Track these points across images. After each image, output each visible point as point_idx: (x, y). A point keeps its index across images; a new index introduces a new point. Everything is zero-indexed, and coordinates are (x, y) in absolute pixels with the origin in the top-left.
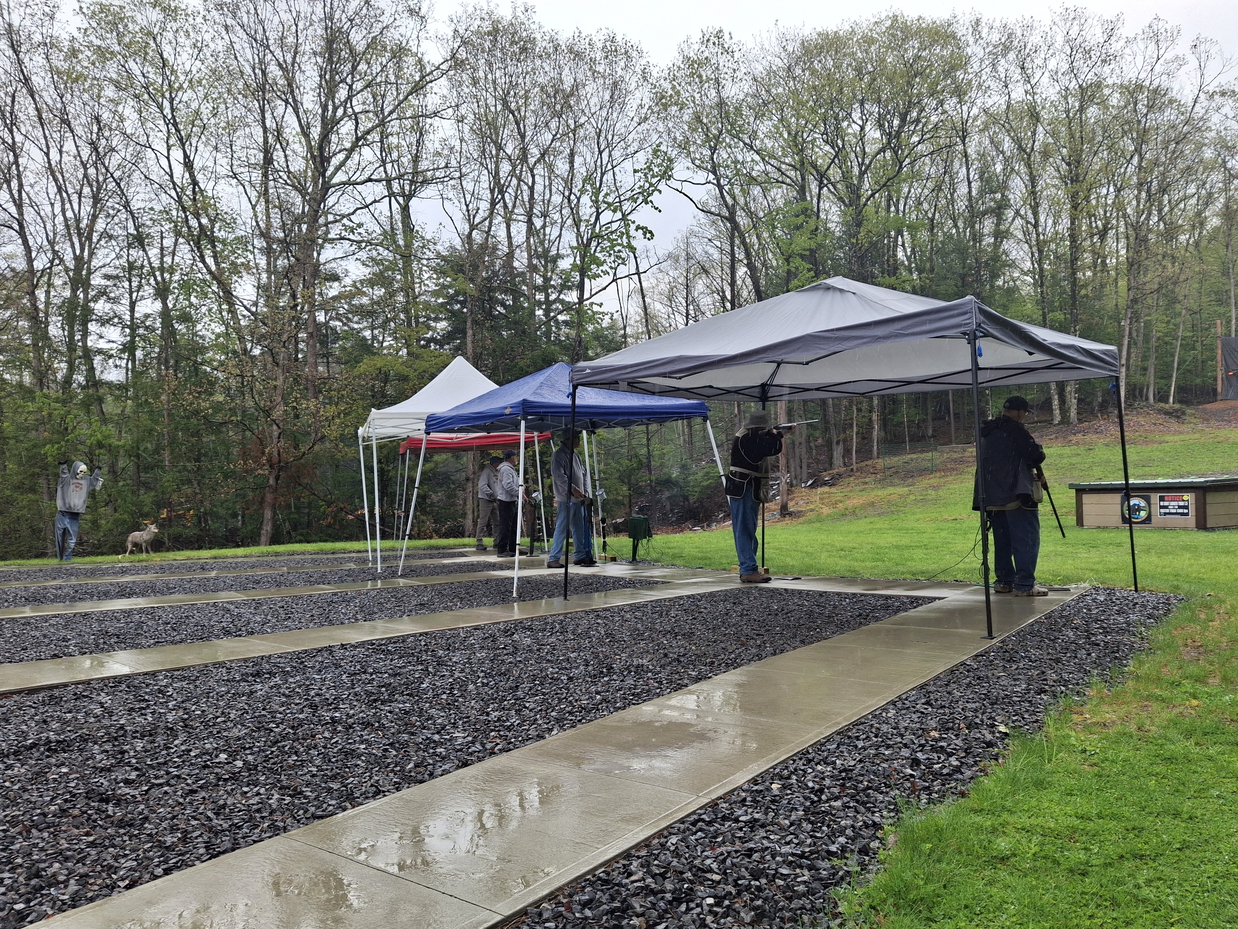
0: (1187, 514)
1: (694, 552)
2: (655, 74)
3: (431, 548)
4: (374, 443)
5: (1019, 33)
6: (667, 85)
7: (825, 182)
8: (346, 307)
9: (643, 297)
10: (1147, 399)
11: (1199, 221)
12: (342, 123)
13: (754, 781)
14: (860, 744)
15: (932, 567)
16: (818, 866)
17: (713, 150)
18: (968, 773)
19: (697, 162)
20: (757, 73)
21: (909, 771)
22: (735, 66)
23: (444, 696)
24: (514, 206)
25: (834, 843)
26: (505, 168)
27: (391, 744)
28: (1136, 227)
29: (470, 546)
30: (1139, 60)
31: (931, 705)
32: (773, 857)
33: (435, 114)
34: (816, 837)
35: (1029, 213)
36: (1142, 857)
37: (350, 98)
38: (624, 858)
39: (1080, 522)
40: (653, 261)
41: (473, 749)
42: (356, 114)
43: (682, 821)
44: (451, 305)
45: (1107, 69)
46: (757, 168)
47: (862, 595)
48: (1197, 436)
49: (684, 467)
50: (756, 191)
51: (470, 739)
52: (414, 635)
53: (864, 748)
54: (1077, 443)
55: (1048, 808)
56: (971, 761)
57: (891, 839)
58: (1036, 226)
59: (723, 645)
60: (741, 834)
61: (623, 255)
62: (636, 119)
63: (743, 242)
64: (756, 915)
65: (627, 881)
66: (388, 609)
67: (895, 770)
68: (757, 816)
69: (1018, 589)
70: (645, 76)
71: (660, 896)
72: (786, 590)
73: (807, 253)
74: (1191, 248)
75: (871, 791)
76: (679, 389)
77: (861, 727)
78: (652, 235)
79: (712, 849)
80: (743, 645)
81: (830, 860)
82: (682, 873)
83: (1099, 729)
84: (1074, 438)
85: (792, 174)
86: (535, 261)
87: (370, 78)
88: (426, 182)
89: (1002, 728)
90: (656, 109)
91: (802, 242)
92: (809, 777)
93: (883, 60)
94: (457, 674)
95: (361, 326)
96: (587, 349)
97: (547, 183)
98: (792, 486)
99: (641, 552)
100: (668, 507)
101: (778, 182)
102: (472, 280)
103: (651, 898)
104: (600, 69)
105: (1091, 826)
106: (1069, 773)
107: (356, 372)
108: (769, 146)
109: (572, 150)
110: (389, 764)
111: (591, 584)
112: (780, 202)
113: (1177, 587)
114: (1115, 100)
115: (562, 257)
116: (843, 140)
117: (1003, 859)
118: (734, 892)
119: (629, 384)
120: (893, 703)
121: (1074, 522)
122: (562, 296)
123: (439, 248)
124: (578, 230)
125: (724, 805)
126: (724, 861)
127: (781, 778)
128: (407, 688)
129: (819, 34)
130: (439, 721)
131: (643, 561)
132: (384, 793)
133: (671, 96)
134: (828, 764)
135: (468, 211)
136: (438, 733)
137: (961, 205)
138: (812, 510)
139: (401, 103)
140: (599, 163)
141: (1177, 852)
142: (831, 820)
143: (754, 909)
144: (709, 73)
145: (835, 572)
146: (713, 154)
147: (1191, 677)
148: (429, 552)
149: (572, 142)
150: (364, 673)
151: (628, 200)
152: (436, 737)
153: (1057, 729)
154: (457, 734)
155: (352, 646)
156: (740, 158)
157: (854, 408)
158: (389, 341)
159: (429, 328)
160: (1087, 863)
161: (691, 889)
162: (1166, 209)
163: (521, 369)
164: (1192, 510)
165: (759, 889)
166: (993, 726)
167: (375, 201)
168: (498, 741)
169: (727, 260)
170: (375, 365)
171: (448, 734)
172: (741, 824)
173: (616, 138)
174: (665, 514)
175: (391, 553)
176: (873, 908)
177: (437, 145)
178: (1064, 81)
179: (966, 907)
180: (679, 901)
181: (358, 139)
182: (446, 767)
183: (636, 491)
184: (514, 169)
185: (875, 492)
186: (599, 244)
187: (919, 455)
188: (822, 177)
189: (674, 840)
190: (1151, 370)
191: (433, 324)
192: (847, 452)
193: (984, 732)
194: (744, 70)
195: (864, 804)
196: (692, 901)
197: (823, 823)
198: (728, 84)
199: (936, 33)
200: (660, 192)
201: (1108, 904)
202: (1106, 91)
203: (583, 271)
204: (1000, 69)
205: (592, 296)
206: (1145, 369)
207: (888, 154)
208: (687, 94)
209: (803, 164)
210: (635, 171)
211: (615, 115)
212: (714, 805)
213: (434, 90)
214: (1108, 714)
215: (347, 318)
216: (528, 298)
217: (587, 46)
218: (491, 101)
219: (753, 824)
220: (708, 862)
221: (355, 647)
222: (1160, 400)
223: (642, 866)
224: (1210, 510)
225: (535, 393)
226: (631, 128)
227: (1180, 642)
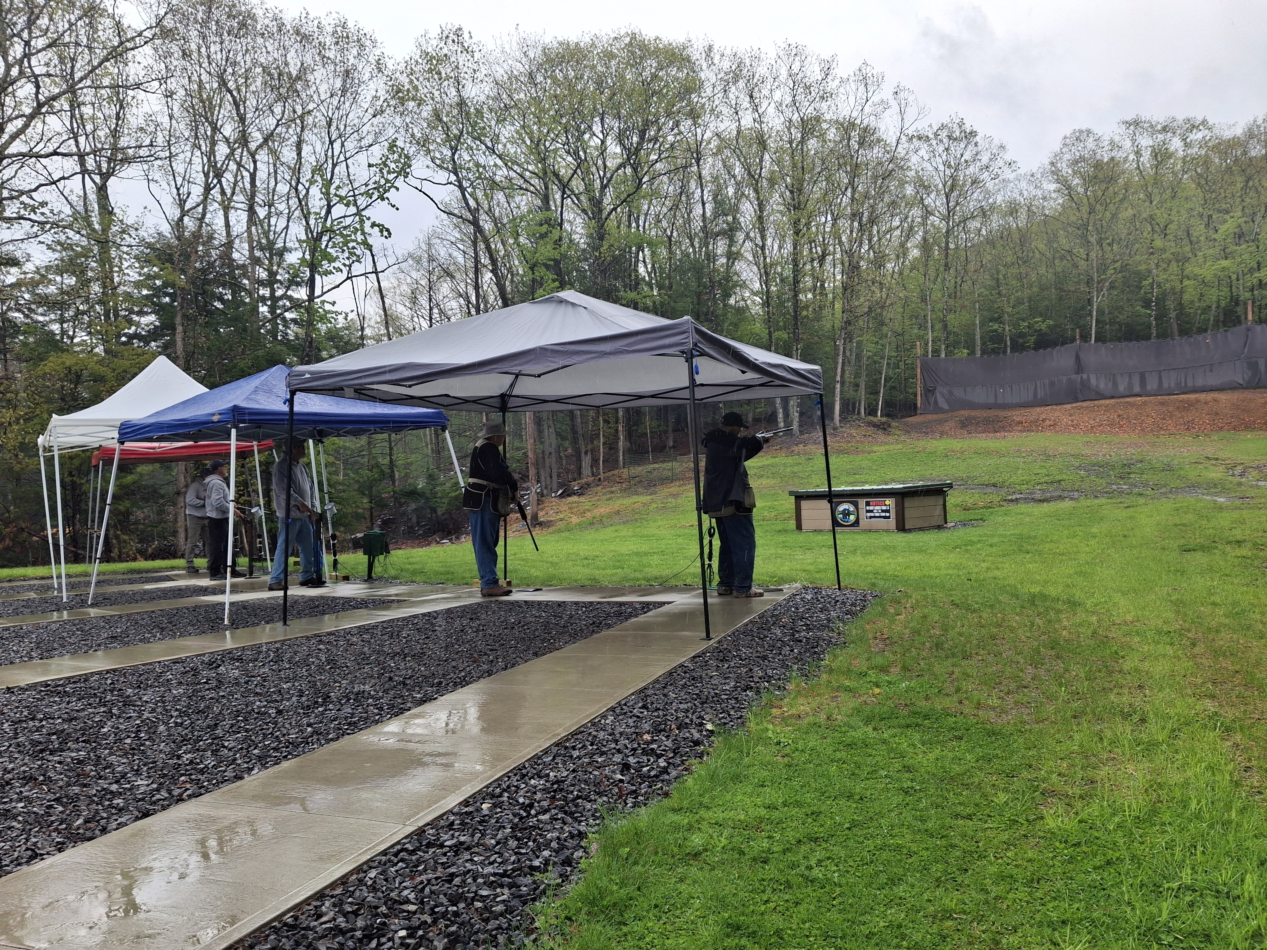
0: (889, 517)
1: (437, 567)
2: (390, 65)
3: (132, 571)
4: (56, 454)
5: (748, 64)
6: (404, 80)
7: (568, 192)
8: (27, 296)
9: (382, 298)
10: (859, 413)
11: (903, 250)
12: (19, 84)
13: (466, 803)
14: (576, 754)
15: (666, 572)
16: (519, 883)
17: (454, 150)
18: (674, 773)
19: (438, 162)
20: (499, 77)
21: (620, 777)
22: (475, 67)
23: (128, 741)
24: (233, 194)
25: (538, 857)
26: (222, 150)
27: (57, 800)
28: (849, 253)
29: (178, 568)
30: (852, 99)
31: (647, 708)
32: (475, 880)
33: (138, 86)
34: (521, 854)
35: (758, 236)
36: (816, 840)
37: (27, 56)
38: (317, 900)
39: (799, 527)
40: (392, 260)
41: (158, 796)
42: (36, 77)
43: (384, 853)
44: (158, 297)
45: (824, 105)
46: (500, 173)
47: (598, 603)
48: (900, 446)
49: (431, 477)
50: (500, 196)
51: (155, 786)
52: (99, 673)
53: (579, 758)
54: (799, 454)
55: (741, 801)
56: (678, 761)
57: (594, 847)
58: (763, 248)
59: (454, 663)
60: (444, 860)
61: (358, 252)
62: (371, 111)
63: (488, 247)
64: (449, 941)
65: (316, 923)
66: (71, 644)
67: (606, 776)
68: (462, 839)
69: (737, 591)
70: (379, 67)
71: (349, 935)
72: (526, 602)
73: (552, 263)
74: (896, 276)
75: (580, 801)
76: (412, 397)
77: (580, 736)
78: (390, 234)
79: (412, 878)
80: (474, 662)
81: (532, 875)
82: (376, 908)
83: (794, 721)
84: (795, 448)
85: (535, 181)
86: (258, 253)
87: (55, 36)
88: (127, 160)
89: (709, 727)
90: (393, 102)
91: (546, 251)
92: (521, 793)
93: (623, 77)
94: (146, 715)
95: (47, 319)
96: (320, 350)
97: (272, 170)
98: (542, 496)
99: (378, 569)
100: (414, 519)
101: (521, 188)
102: (183, 272)
103: (340, 939)
104: (331, 54)
105: (776, 814)
106: (764, 765)
107: (40, 370)
108: (512, 151)
109: (299, 137)
110: (52, 822)
111: (318, 606)
112: (524, 209)
113: (874, 585)
114: (832, 134)
115: (290, 250)
116: (585, 153)
117: (696, 855)
118: (429, 921)
119: (356, 391)
120: (613, 709)
121: (794, 527)
122: (289, 293)
123: (142, 233)
124: (307, 223)
125: (431, 832)
126: (423, 889)
127: (493, 796)
128: (83, 735)
129: (561, 44)
130: (120, 769)
131: (380, 578)
132: (41, 857)
133: (408, 90)
134: (541, 777)
135: (179, 195)
136: (117, 782)
137: (697, 224)
138: (561, 520)
139: (94, 68)
140: (330, 154)
141: (847, 832)
142: (538, 834)
143: (448, 935)
144: (449, 70)
145: (576, 581)
146: (453, 154)
147: (877, 667)
148: (130, 576)
149: (299, 129)
150: (33, 719)
151: (362, 194)
152: (114, 787)
153: (758, 724)
154: (140, 782)
155: (21, 689)
156: (482, 161)
157: (601, 419)
158: (81, 336)
159: (130, 322)
160: (769, 849)
161: (384, 924)
162: (875, 239)
163: (243, 371)
164: (893, 514)
165: (456, 914)
166: (701, 724)
167: (63, 178)
168: (188, 786)
169: (470, 264)
170: (63, 363)
171: (129, 782)
172: (445, 850)
173: (348, 128)
174: (411, 527)
175: (82, 579)
176: (569, 918)
177: (141, 121)
178: (788, 113)
179: (656, 906)
180: (370, 938)
181: (40, 105)
182: (122, 820)
183: (379, 503)
184: (232, 153)
185: (619, 502)
186: (331, 238)
187: (661, 465)
188: (564, 186)
189: (373, 874)
190: (863, 386)
191: (135, 318)
192: (595, 461)
193: (693, 731)
194: (485, 72)
195: (571, 814)
196: (384, 936)
197: (529, 839)
198: (469, 84)
199: (673, 54)
200: (397, 189)
201: (782, 887)
202: (825, 126)
203: (314, 267)
204: (731, 96)
205: (323, 294)
206: (857, 385)
207: (629, 170)
208: (426, 90)
209: (545, 173)
210: (370, 166)
211: (348, 104)
212: (421, 832)
213: (138, 59)
214: (803, 706)
215: (29, 309)
216: (250, 293)
217: (316, 29)
218: (205, 77)
219: (458, 848)
220: (406, 893)
221: (23, 690)
222: (870, 414)
223: (334, 905)
224: (908, 513)
225: (247, 398)
226: (365, 120)
227: (870, 636)
